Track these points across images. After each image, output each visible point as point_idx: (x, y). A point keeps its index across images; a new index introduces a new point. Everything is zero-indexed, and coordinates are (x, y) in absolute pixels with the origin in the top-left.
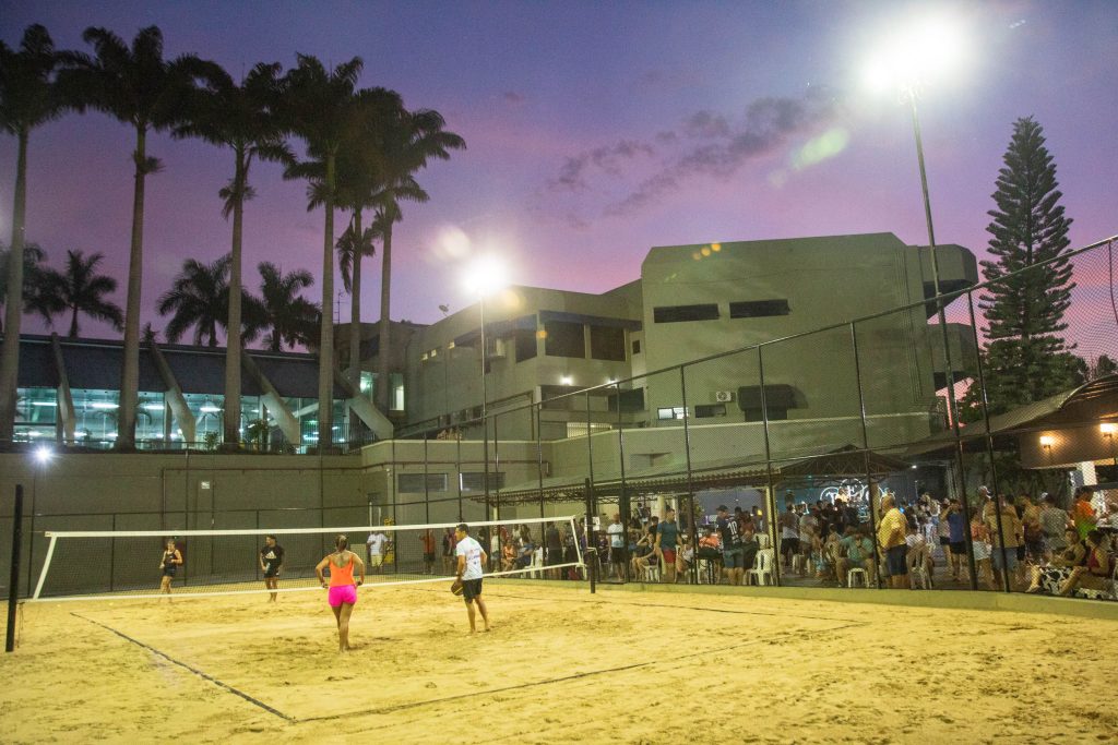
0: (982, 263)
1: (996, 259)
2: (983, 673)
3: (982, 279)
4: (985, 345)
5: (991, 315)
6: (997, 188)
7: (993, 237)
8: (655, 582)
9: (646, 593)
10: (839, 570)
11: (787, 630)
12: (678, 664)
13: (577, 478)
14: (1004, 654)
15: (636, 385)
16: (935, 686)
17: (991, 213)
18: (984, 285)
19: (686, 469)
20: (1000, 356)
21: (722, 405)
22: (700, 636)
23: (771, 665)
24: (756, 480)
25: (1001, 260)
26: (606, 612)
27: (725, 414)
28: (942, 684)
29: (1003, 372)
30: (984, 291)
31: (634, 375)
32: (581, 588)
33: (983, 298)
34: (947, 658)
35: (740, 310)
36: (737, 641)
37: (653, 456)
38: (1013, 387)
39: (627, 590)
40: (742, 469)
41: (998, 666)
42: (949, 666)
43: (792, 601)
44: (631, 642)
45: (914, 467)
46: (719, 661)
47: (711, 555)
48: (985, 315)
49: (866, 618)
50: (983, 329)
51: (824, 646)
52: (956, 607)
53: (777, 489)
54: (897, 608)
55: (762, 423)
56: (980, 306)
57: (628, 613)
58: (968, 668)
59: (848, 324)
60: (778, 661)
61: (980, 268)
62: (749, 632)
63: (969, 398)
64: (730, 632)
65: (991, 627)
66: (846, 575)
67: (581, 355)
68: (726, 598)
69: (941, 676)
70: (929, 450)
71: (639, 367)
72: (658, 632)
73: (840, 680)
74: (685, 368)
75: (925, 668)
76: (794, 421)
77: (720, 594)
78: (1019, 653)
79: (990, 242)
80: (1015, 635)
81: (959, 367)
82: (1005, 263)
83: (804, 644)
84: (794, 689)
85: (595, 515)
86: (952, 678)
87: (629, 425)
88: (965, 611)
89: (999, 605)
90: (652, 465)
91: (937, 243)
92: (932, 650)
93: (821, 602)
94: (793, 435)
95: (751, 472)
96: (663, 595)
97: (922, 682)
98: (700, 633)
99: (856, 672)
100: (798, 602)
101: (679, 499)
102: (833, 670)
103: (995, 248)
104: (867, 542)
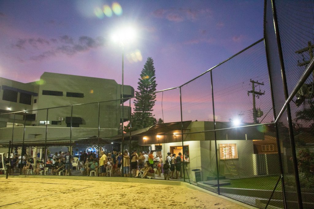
0: (136, 92)
1: (139, 91)
2: (121, 199)
3: (135, 96)
4: (134, 113)
5: (136, 105)
6: (141, 73)
7: (139, 85)
8: (31, 175)
9: (26, 178)
10: (88, 171)
11: (69, 189)
12: (31, 201)
13: (7, 141)
14: (127, 194)
15: (34, 112)
16: (108, 203)
17: (139, 79)
18: (135, 97)
19: (45, 140)
20: (137, 116)
21: (60, 122)
22: (42, 192)
23: (62, 200)
24: (67, 144)
25: (140, 92)
26: (10, 185)
27: (61, 124)
28: (110, 203)
29: (137, 120)
30: (135, 99)
31: (33, 110)
32: (2, 177)
33: (135, 100)
34: (112, 196)
35: (69, 95)
36: (53, 193)
37: (36, 135)
38: (139, 124)
39: (20, 177)
40: (63, 141)
41: (125, 197)
42: (113, 198)
43: (73, 180)
44: (17, 195)
45: (112, 143)
46: (46, 199)
47: (50, 166)
48: (135, 105)
49: (93, 185)
50: (134, 108)
51: (79, 193)
52: (118, 182)
53: (73, 147)
54: (102, 182)
55: (70, 128)
56: (134, 102)
57: (18, 185)
58: (117, 198)
59: (98, 103)
60: (65, 198)
61: (135, 93)
62: (57, 190)
63: (129, 126)
64: (51, 190)
65: (125, 187)
66: (90, 172)
67: (16, 101)
68: (53, 179)
69: (110, 201)
70: (116, 139)
71: (35, 107)
72: (27, 191)
73: (82, 203)
74: (49, 109)
75: (106, 199)
76: (81, 128)
77: (51, 178)
78: (131, 193)
79: (138, 87)
80: (130, 189)
81: (127, 118)
82: (141, 92)
83: (74, 193)
84: (68, 207)
85: (12, 153)
86: (112, 201)
87: (29, 125)
88: (119, 182)
89: (128, 181)
90: (35, 138)
91: (124, 84)
92: (109, 193)
93: (81, 180)
94: (80, 132)
95: (65, 142)
96: (32, 179)
97: (105, 203)
98: (42, 190)
99: (87, 201)
100: (75, 180)
101: (43, 149)
102: (80, 201)
103: (139, 88)
104: (96, 163)
